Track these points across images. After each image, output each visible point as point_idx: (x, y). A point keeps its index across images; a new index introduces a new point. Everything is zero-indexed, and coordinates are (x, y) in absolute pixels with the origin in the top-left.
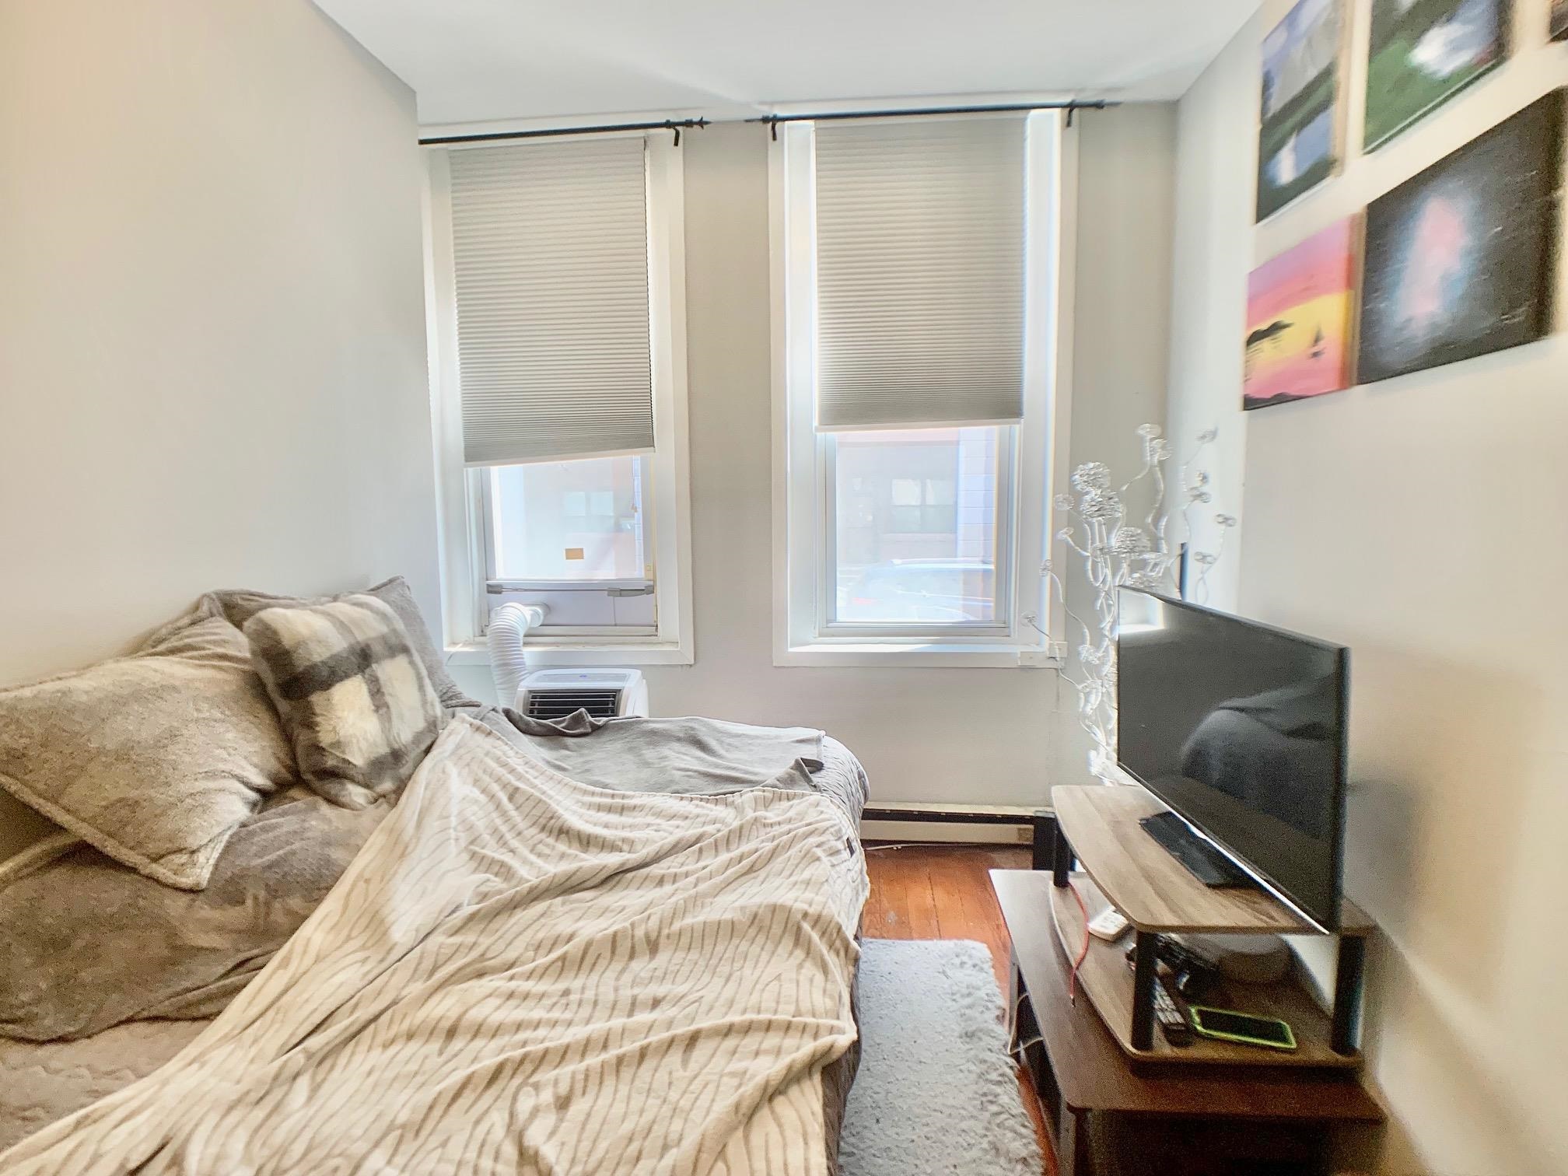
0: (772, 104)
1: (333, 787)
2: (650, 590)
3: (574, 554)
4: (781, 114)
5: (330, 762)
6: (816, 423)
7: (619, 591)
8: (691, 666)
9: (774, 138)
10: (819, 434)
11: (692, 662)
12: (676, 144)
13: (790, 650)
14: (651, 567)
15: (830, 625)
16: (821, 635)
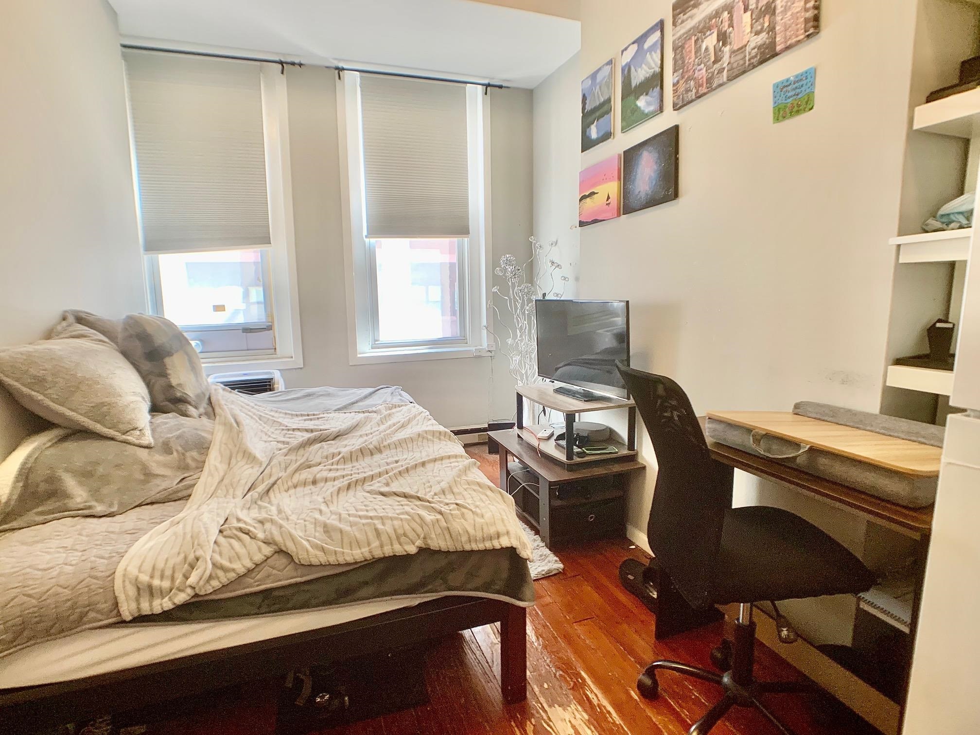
0: (340, 60)
1: (182, 407)
2: (269, 328)
3: (219, 308)
4: (345, 67)
5: (179, 394)
6: (365, 233)
7: (248, 330)
8: (301, 368)
9: (340, 78)
10: (367, 240)
11: (302, 366)
12: (282, 73)
13: (359, 356)
14: (270, 314)
15: (376, 343)
16: (372, 348)
